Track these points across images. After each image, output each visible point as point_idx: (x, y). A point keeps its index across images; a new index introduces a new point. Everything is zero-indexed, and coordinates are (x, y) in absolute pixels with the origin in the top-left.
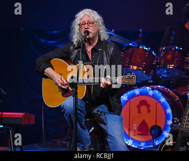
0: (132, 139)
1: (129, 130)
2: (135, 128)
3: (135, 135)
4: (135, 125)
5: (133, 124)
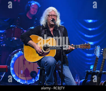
0: (20, 79)
1: (19, 74)
2: (22, 73)
3: (22, 77)
4: (22, 71)
5: (20, 70)
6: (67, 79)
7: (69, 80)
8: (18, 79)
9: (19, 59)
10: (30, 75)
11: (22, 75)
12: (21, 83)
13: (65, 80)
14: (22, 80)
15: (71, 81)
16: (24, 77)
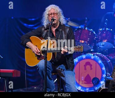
0: (81, 86)
1: (79, 80)
2: (83, 79)
3: (82, 84)
4: (83, 77)
5: (81, 77)
6: (68, 86)
7: (69, 87)
8: (79, 86)
9: (80, 63)
10: (91, 82)
11: (82, 81)
12: (81, 90)
13: (66, 86)
14: (82, 87)
15: (71, 88)
16: (85, 84)
